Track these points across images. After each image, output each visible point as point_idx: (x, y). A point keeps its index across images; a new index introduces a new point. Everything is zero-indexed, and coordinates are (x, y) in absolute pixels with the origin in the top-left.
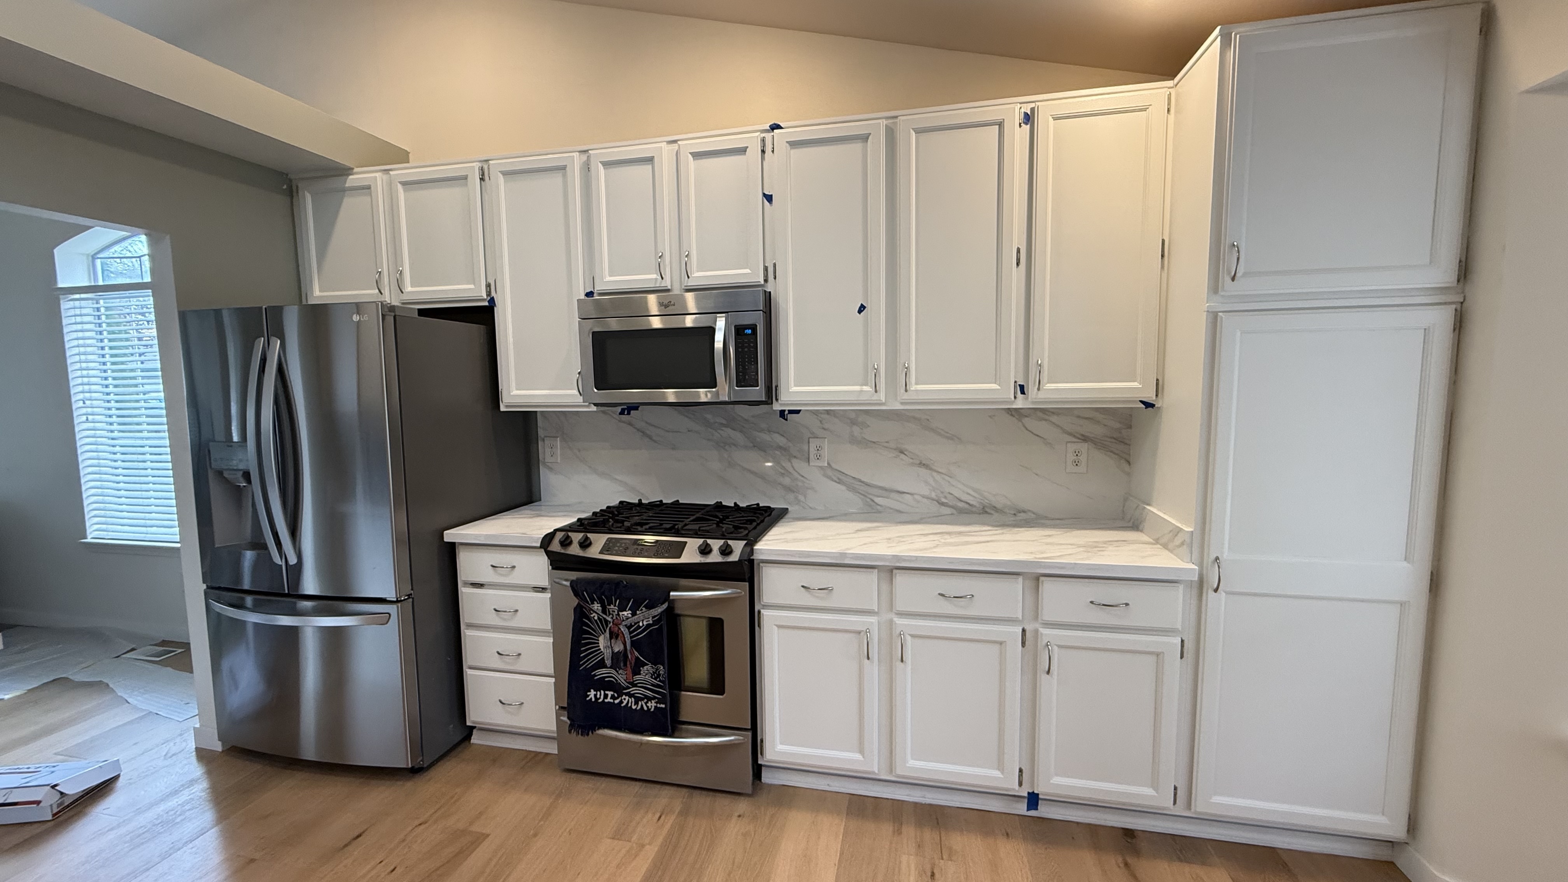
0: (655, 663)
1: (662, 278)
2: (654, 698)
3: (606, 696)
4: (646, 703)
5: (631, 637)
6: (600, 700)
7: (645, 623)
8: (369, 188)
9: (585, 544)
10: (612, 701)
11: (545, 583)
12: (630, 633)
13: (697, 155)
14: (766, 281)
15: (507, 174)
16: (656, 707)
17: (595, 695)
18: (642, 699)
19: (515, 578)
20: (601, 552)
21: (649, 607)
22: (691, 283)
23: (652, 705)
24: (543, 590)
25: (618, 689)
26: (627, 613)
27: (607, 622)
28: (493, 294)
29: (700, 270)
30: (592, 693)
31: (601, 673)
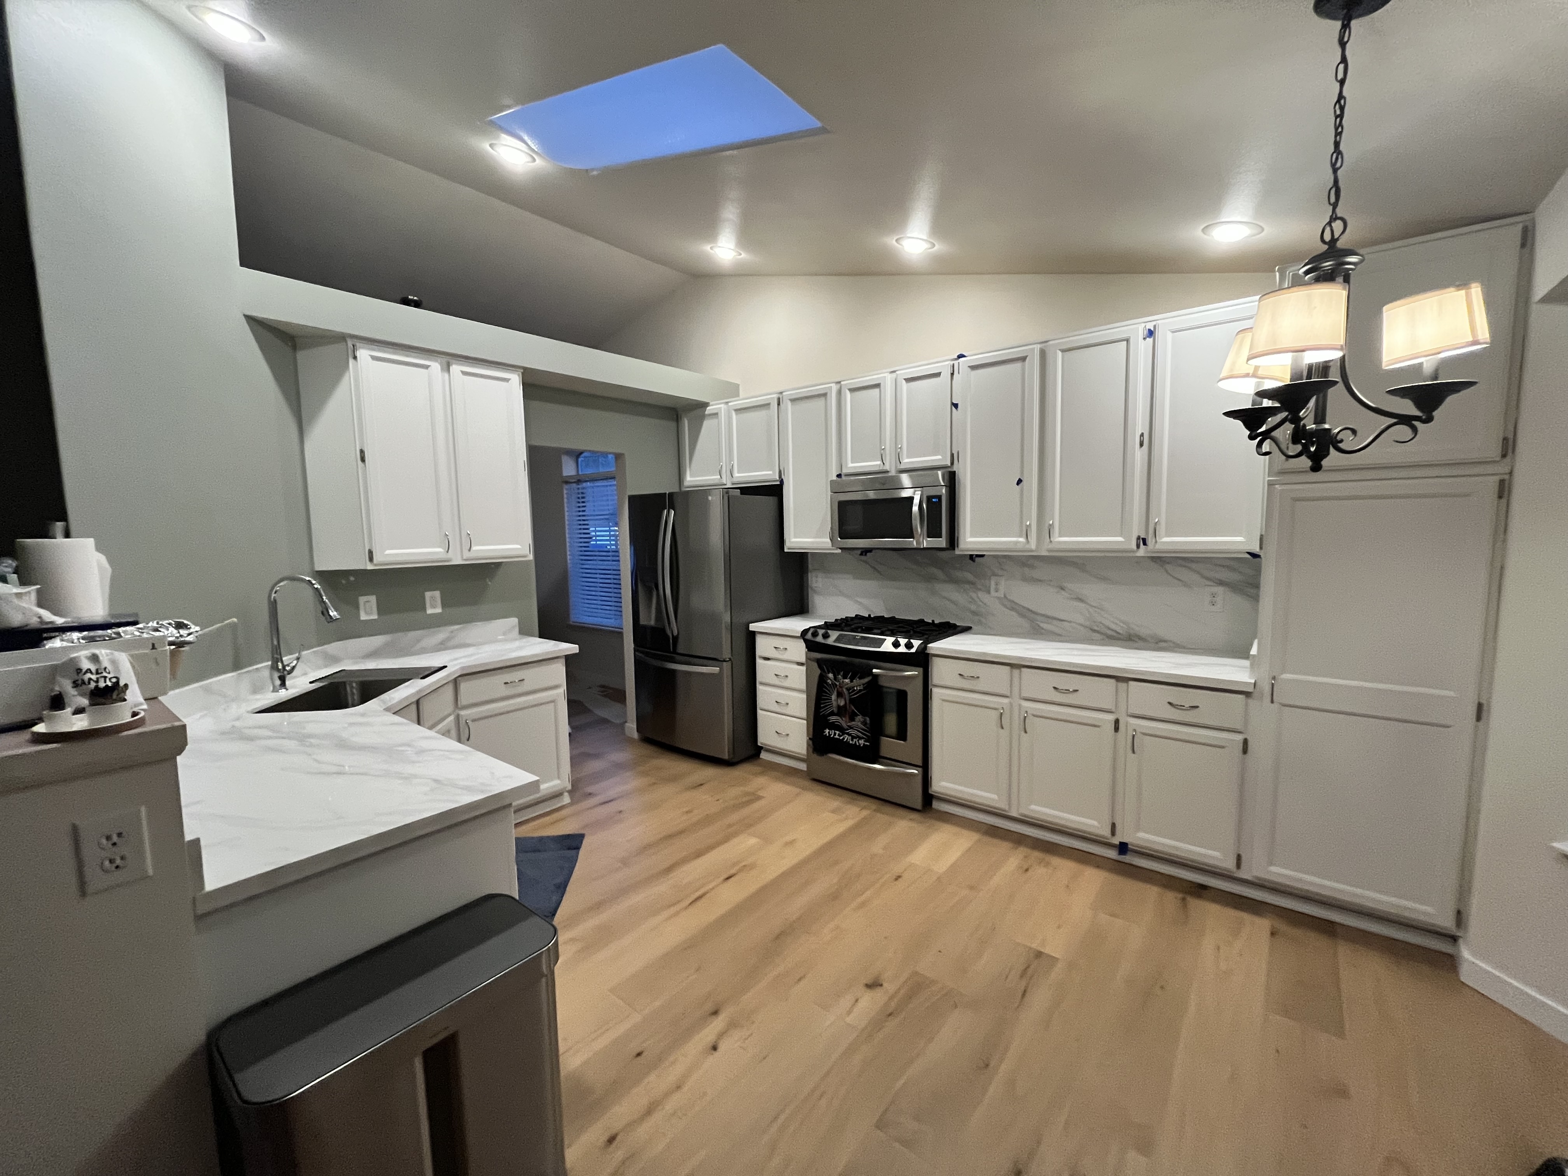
0: (864, 715)
1: (884, 464)
2: (863, 738)
3: (835, 734)
4: (858, 741)
5: (850, 696)
6: (832, 736)
7: (858, 688)
8: (716, 414)
9: (826, 636)
10: (838, 737)
11: (803, 660)
12: (849, 693)
13: (908, 380)
14: (952, 463)
15: (793, 400)
16: (864, 744)
17: (829, 732)
18: (856, 738)
19: (786, 656)
20: (835, 641)
21: (860, 678)
22: (902, 467)
23: (862, 742)
24: (802, 664)
25: (842, 730)
26: (847, 681)
27: (836, 685)
28: (783, 477)
29: (908, 457)
30: (827, 731)
31: (833, 719)
